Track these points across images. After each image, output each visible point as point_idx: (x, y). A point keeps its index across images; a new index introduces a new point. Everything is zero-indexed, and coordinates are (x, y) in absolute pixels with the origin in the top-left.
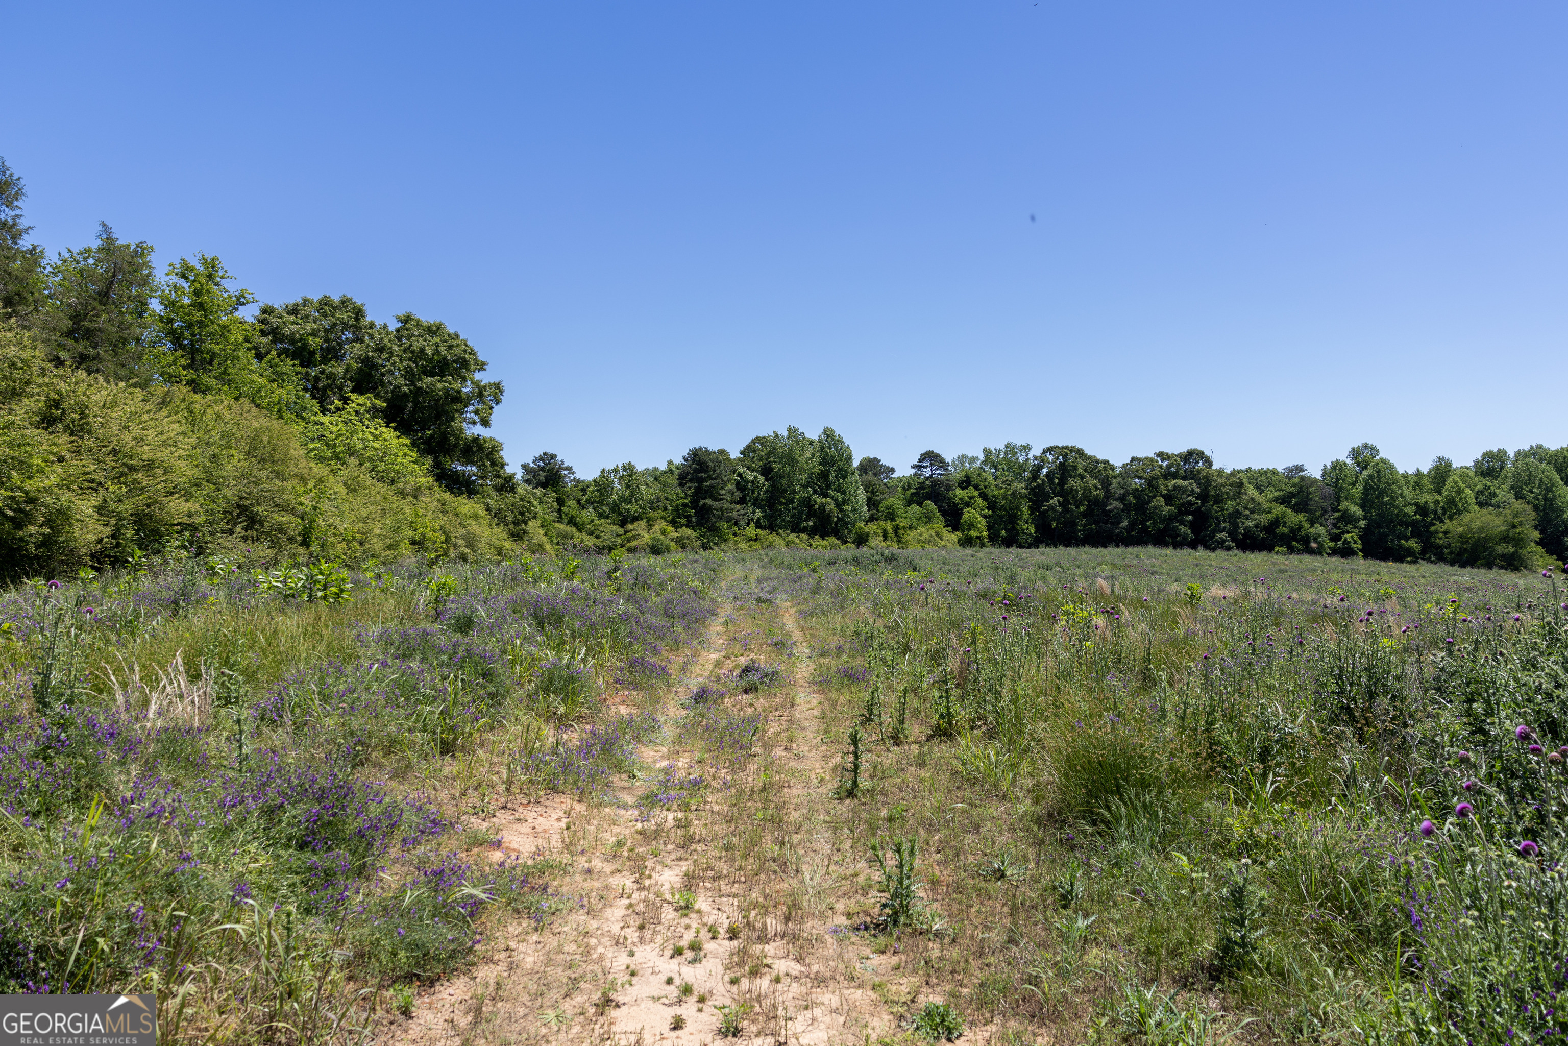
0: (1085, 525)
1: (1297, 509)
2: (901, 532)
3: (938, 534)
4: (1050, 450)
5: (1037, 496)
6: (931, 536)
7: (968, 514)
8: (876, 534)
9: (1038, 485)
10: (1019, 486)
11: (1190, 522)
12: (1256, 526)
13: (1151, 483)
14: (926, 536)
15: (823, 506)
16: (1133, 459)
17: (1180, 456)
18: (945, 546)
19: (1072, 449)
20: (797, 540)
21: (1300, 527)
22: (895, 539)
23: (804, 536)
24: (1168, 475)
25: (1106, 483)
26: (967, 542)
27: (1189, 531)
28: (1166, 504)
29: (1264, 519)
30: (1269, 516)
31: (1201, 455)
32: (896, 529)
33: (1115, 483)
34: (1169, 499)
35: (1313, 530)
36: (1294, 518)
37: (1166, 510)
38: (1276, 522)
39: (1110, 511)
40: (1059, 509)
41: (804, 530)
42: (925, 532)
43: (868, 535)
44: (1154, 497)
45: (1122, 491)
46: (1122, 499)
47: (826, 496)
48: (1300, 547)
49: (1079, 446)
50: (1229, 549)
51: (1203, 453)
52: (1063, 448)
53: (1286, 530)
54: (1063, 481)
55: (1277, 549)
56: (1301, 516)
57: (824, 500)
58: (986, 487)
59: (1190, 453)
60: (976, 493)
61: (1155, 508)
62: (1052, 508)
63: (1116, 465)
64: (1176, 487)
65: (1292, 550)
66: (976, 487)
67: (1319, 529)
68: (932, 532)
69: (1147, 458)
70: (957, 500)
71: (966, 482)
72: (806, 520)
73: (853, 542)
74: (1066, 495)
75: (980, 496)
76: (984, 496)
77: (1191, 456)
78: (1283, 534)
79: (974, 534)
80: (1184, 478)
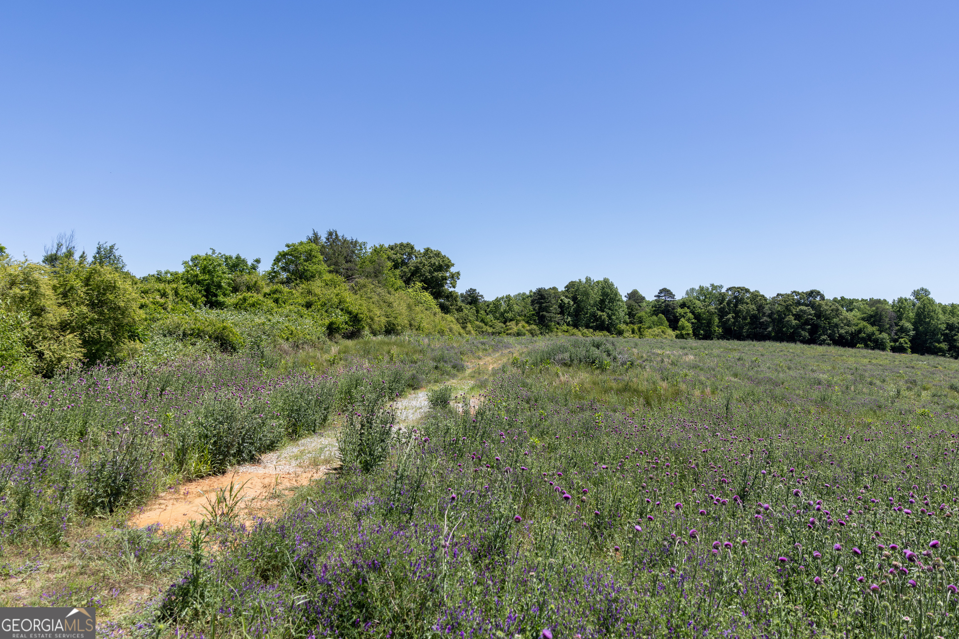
0: (748, 330)
1: (873, 324)
2: (642, 330)
3: (663, 332)
4: (730, 289)
5: (722, 313)
6: (659, 332)
7: (683, 322)
8: (628, 330)
9: (721, 307)
10: (712, 308)
11: (808, 329)
12: (846, 333)
13: (788, 308)
14: (656, 332)
15: (601, 316)
16: (778, 295)
17: (806, 293)
18: (666, 338)
19: (742, 289)
20: (587, 332)
21: (873, 334)
22: (638, 333)
23: (591, 330)
24: (798, 303)
25: (760, 308)
26: (680, 336)
27: (807, 334)
28: (795, 319)
29: (853, 329)
30: (856, 328)
31: (818, 293)
32: (640, 329)
33: (767, 307)
34: (798, 317)
35: (881, 336)
36: (870, 329)
37: (794, 322)
38: (860, 331)
39: (763, 322)
40: (733, 320)
41: (591, 328)
42: (656, 330)
43: (623, 331)
44: (789, 315)
45: (770, 312)
46: (770, 316)
47: (603, 311)
48: (872, 345)
49: (746, 287)
50: (829, 345)
51: (819, 292)
52: (738, 288)
53: (864, 335)
54: (736, 306)
55: (858, 345)
56: (875, 328)
57: (601, 314)
58: (694, 307)
59: (812, 292)
60: (688, 311)
61: (788, 321)
62: (729, 319)
63: (768, 298)
64: (801, 311)
65: (867, 346)
66: (688, 308)
67: (884, 335)
68: (660, 330)
69: (786, 294)
70: (678, 314)
71: (683, 305)
72: (593, 322)
73: (616, 334)
74: (737, 313)
75: (690, 312)
76: (693, 313)
77: (812, 294)
78: (863, 337)
79: (684, 332)
80: (807, 305)
